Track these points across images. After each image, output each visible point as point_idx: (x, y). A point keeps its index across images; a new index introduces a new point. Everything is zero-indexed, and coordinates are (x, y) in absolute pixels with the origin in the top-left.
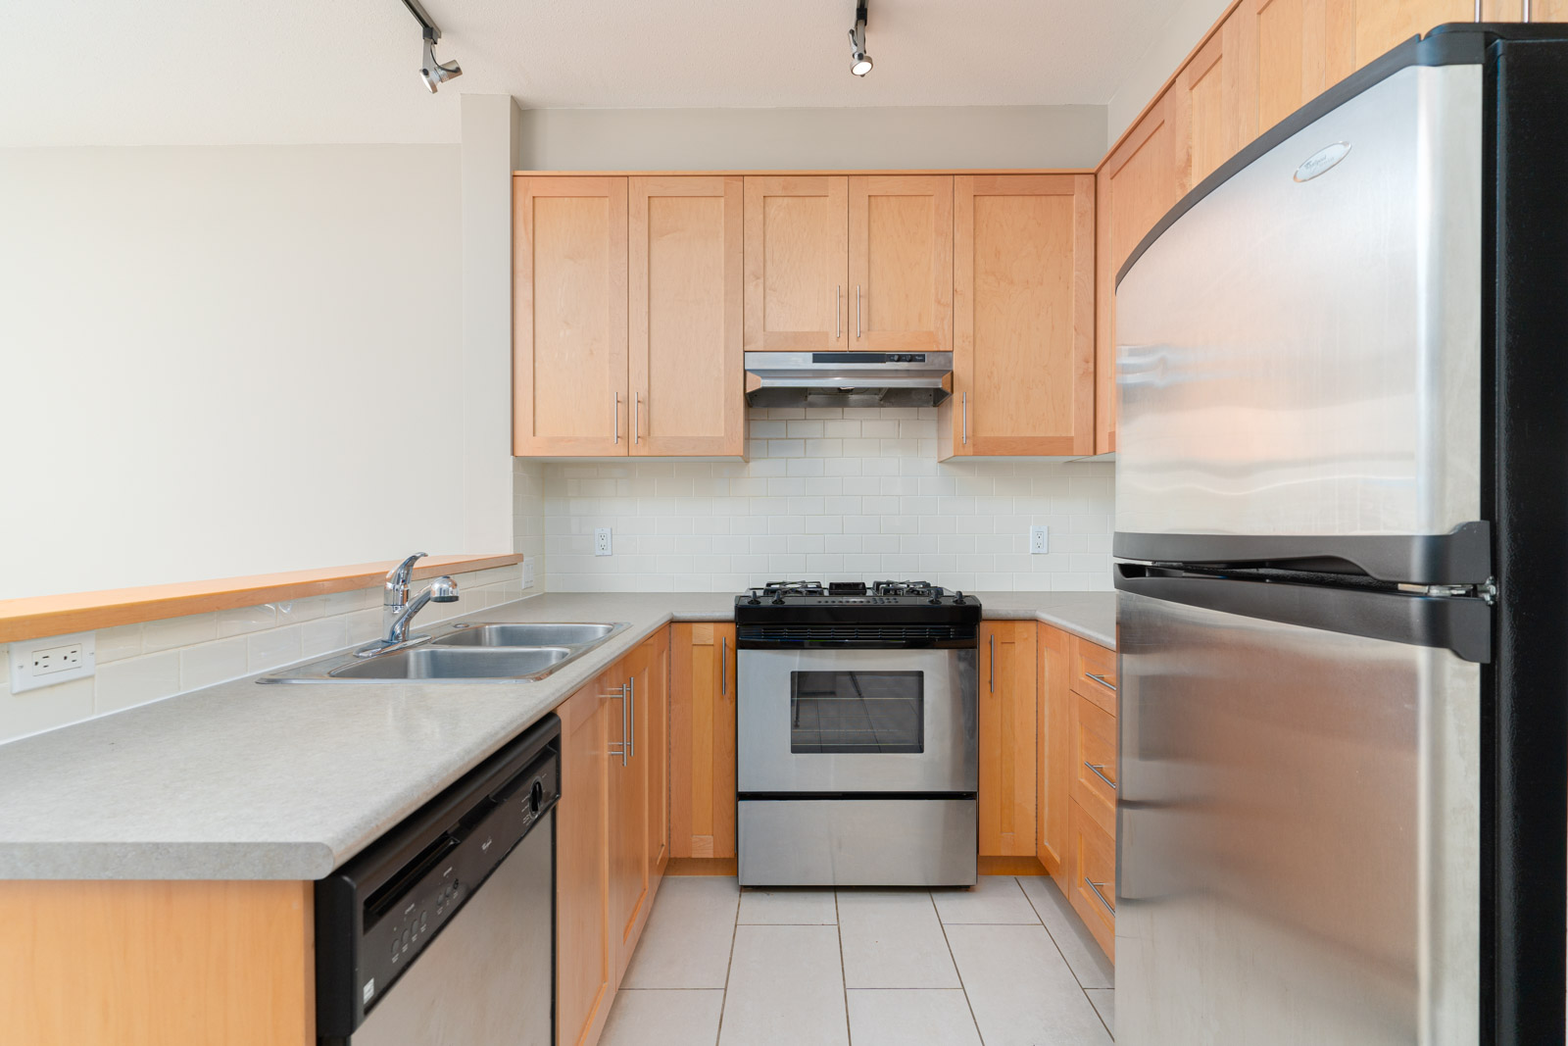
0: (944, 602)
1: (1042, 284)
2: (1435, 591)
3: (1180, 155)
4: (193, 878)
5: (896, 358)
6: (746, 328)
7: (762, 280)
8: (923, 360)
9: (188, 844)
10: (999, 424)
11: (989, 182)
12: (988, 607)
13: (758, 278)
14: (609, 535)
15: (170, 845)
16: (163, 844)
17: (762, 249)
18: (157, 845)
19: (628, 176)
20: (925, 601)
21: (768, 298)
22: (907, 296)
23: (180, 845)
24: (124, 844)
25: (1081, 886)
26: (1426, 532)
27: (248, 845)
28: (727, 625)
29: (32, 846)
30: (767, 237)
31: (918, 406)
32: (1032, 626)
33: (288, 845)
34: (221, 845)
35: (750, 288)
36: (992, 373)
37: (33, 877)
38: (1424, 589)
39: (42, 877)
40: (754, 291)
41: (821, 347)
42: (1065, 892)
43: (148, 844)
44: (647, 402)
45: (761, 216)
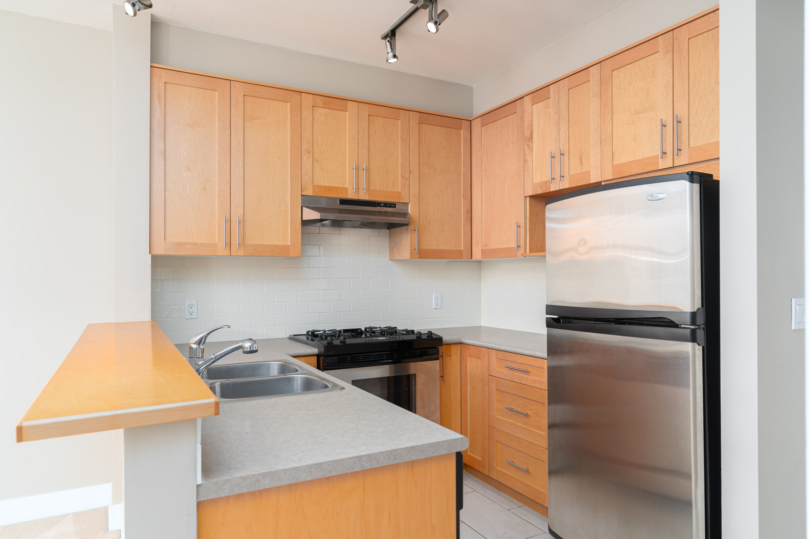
0: (423, 337)
1: (448, 172)
2: (692, 327)
3: (527, 133)
4: (425, 457)
5: (382, 205)
6: (302, 181)
7: (311, 155)
8: (395, 207)
9: (423, 445)
10: (431, 243)
11: (426, 117)
12: (446, 338)
13: (309, 153)
14: (196, 304)
15: (418, 446)
16: (415, 446)
17: (312, 136)
18: (413, 447)
19: (230, 80)
20: (413, 337)
21: (314, 165)
22: (387, 172)
23: (421, 445)
24: (402, 449)
25: (497, 466)
26: (690, 311)
27: (443, 441)
28: (312, 358)
29: (369, 455)
30: (314, 130)
31: (379, 229)
32: (459, 346)
33: (456, 439)
34: (434, 443)
35: (305, 157)
36: (427, 216)
37: (369, 467)
38: (690, 327)
39: (373, 467)
40: (307, 161)
41: (343, 196)
42: (486, 473)
43: (410, 447)
44: (242, 222)
45: (311, 118)
